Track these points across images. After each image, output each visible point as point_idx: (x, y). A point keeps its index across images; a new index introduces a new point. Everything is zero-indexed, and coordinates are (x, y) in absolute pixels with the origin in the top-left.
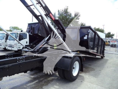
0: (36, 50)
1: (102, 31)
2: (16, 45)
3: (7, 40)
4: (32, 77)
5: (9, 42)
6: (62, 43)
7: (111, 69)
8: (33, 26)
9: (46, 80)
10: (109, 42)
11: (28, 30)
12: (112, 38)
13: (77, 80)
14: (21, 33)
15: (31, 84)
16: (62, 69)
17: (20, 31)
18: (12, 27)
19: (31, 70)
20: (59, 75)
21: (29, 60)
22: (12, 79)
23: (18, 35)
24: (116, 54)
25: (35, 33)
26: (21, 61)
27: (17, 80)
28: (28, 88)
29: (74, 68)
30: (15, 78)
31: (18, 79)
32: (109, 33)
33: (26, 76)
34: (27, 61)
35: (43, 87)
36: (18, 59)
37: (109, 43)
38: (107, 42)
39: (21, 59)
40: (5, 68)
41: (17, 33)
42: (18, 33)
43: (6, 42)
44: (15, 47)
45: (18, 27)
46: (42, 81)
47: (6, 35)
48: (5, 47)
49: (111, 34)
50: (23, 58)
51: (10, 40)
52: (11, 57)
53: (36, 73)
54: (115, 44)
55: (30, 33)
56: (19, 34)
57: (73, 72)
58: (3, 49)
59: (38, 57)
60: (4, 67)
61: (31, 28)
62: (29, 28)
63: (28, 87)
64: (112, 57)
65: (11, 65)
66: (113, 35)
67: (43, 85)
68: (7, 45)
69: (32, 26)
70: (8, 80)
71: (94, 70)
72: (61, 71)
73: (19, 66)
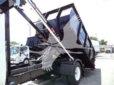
1: (95, 39)
2: (17, 58)
10: (103, 48)
12: (106, 44)
21: (37, 68)
23: (19, 49)
24: (111, 59)
29: (76, 73)
36: (28, 68)
37: (104, 50)
38: (101, 49)
40: (19, 76)
42: (19, 47)
49: (105, 41)
52: (20, 68)
55: (30, 46)
62: (29, 42)
66: (106, 42)
69: (31, 40)
72: (65, 77)
73: (30, 74)
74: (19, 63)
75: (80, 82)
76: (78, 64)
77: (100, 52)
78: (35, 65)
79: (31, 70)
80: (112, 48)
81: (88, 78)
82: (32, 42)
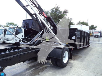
0: (32, 43)
2: (13, 39)
3: (5, 34)
4: (30, 65)
5: (7, 36)
6: (54, 37)
7: (95, 56)
9: (41, 67)
10: (93, 33)
11: (23, 26)
12: (95, 29)
13: (67, 67)
14: (17, 29)
15: (29, 71)
16: (55, 58)
17: (16, 26)
19: (29, 60)
20: (52, 63)
21: (27, 51)
22: (13, 68)
24: (98, 43)
25: (29, 28)
26: (20, 53)
27: (17, 68)
28: (27, 75)
29: (64, 57)
30: (15, 67)
32: (93, 26)
34: (25, 53)
35: (39, 74)
36: (18, 51)
38: (91, 33)
40: (8, 59)
42: (14, 29)
43: (4, 36)
44: (12, 41)
45: (14, 23)
46: (38, 68)
47: (4, 31)
49: (94, 26)
50: (22, 50)
51: (8, 35)
52: (12, 50)
53: (32, 62)
54: (98, 35)
55: (25, 28)
56: (16, 29)
57: (64, 60)
59: (34, 49)
61: (26, 24)
62: (24, 24)
63: (27, 73)
64: (95, 46)
65: (12, 56)
66: (96, 27)
67: (39, 72)
68: (6, 39)
69: (26, 22)
70: (9, 69)
71: (81, 58)
73: (19, 57)
74: (14, 43)
78: (25, 48)
80: (101, 33)
82: (27, 24)
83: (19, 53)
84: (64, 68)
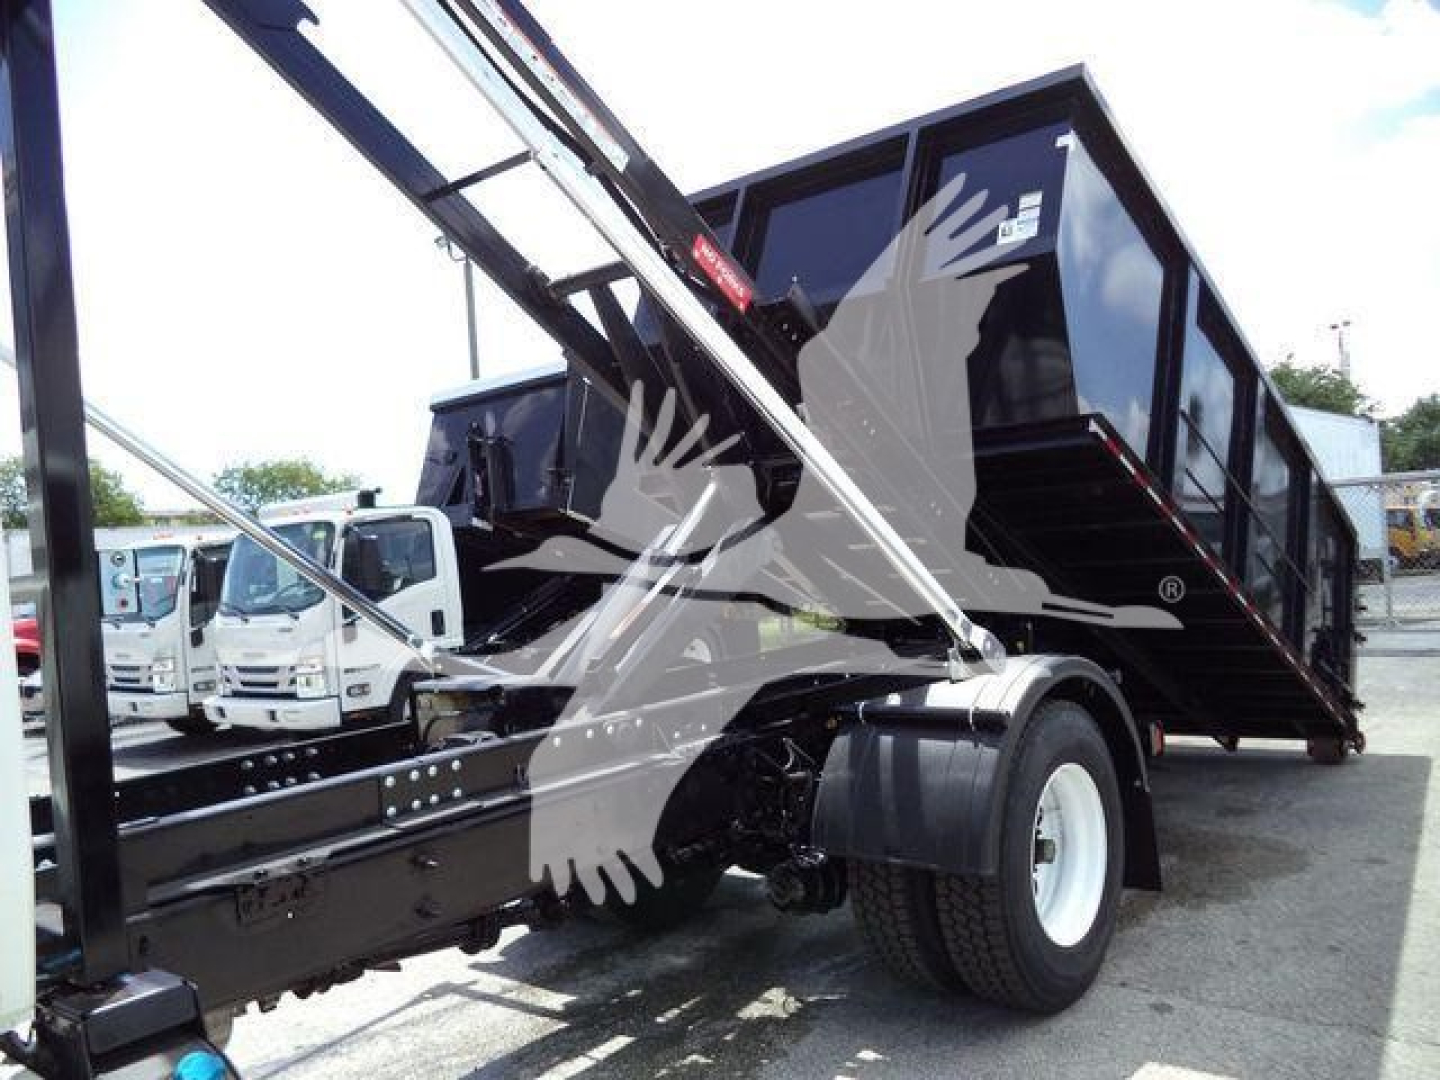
2: (314, 665)
3: (208, 616)
5: (237, 640)
8: (490, 426)
11: (438, 478)
13: (1102, 996)
14: (361, 524)
16: (908, 872)
17: (352, 498)
18: (249, 476)
21: (513, 786)
23: (328, 541)
25: (522, 504)
26: (426, 804)
29: (1043, 852)
31: (395, 1040)
33: (485, 997)
36: (390, 782)
39: (426, 785)
40: (262, 892)
41: (317, 525)
42: (329, 527)
43: (197, 639)
45: (316, 468)
47: (189, 565)
48: (192, 701)
51: (243, 614)
55: (465, 508)
56: (347, 531)
57: (1041, 901)
58: (174, 723)
60: (258, 875)
61: (475, 448)
62: (452, 458)
65: (321, 852)
68: (217, 674)
69: (480, 431)
71: (1301, 869)
72: (899, 899)
73: (414, 861)
74: (333, 722)
75: (1109, 971)
76: (1075, 721)
77: (1389, 562)
78: (483, 740)
79: (427, 807)
81: (1219, 917)
82: (486, 453)
83: (405, 812)
84: (1065, 1024)
